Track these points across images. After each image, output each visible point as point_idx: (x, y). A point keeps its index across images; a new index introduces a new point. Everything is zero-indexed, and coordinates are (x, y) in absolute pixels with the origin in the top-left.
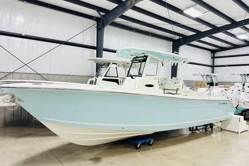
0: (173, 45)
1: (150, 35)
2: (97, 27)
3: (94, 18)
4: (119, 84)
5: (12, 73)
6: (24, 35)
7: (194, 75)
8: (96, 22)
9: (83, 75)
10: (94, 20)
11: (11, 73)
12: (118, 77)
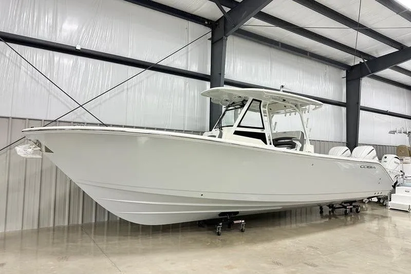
0: (347, 77)
1: (308, 54)
2: (212, 39)
3: (206, 23)
4: (266, 144)
5: (55, 121)
6: (80, 49)
7: (393, 132)
8: (209, 30)
9: (186, 129)
10: (205, 25)
11: (53, 121)
12: (263, 128)
